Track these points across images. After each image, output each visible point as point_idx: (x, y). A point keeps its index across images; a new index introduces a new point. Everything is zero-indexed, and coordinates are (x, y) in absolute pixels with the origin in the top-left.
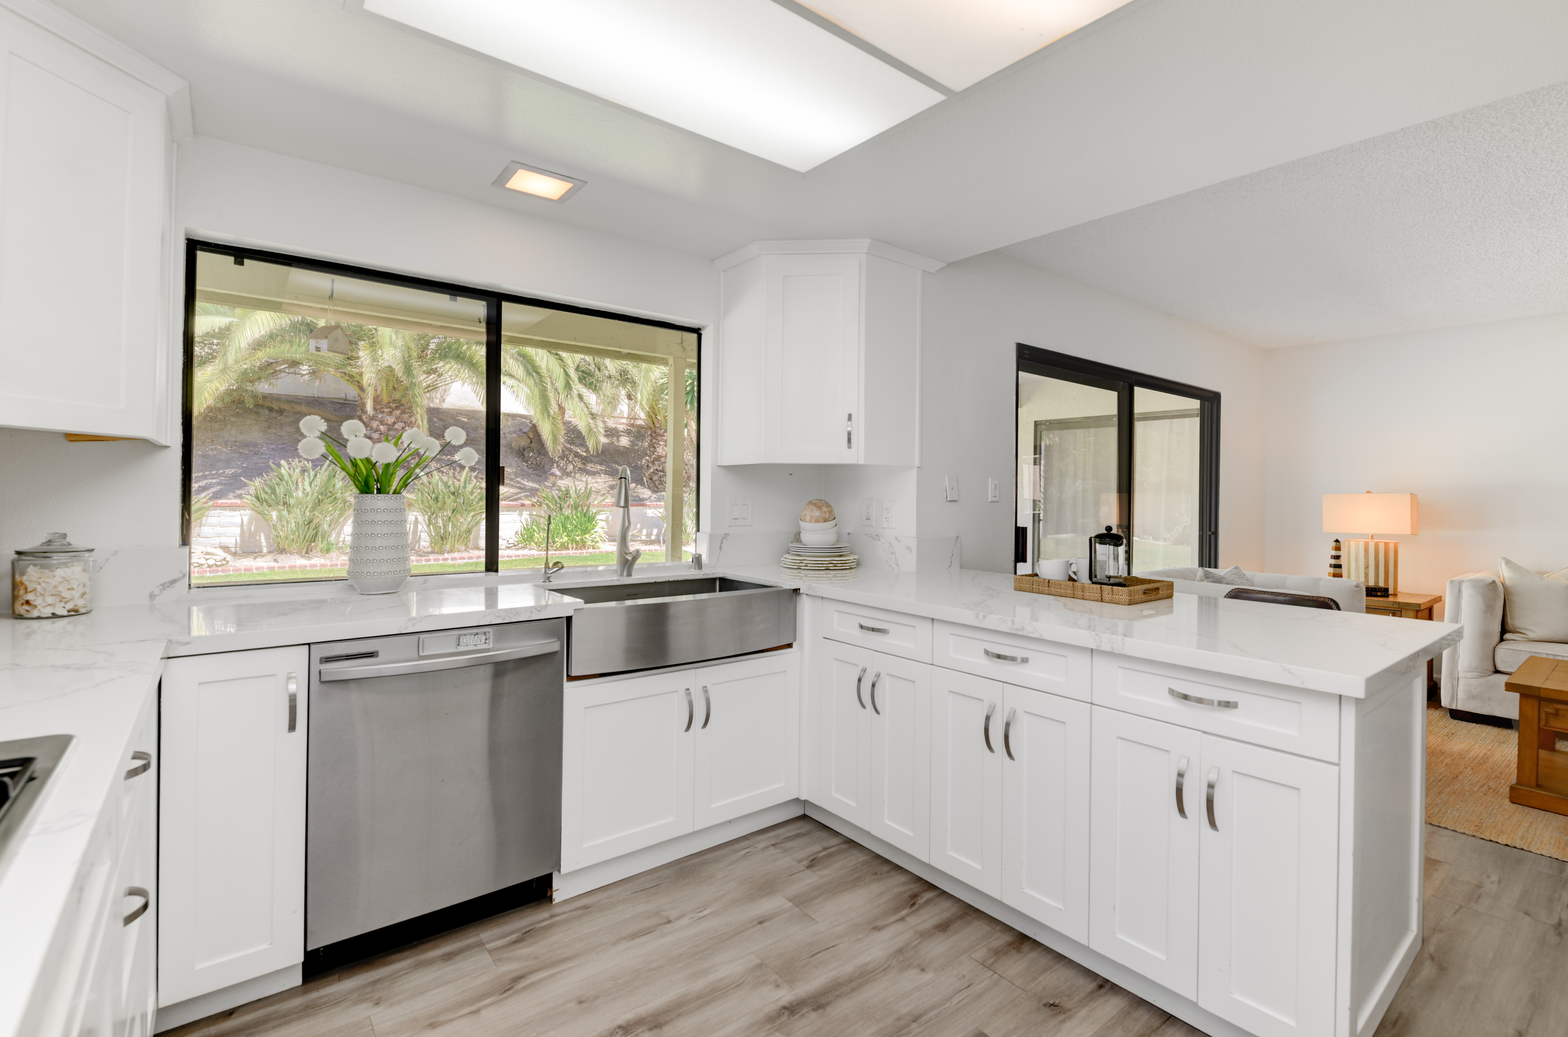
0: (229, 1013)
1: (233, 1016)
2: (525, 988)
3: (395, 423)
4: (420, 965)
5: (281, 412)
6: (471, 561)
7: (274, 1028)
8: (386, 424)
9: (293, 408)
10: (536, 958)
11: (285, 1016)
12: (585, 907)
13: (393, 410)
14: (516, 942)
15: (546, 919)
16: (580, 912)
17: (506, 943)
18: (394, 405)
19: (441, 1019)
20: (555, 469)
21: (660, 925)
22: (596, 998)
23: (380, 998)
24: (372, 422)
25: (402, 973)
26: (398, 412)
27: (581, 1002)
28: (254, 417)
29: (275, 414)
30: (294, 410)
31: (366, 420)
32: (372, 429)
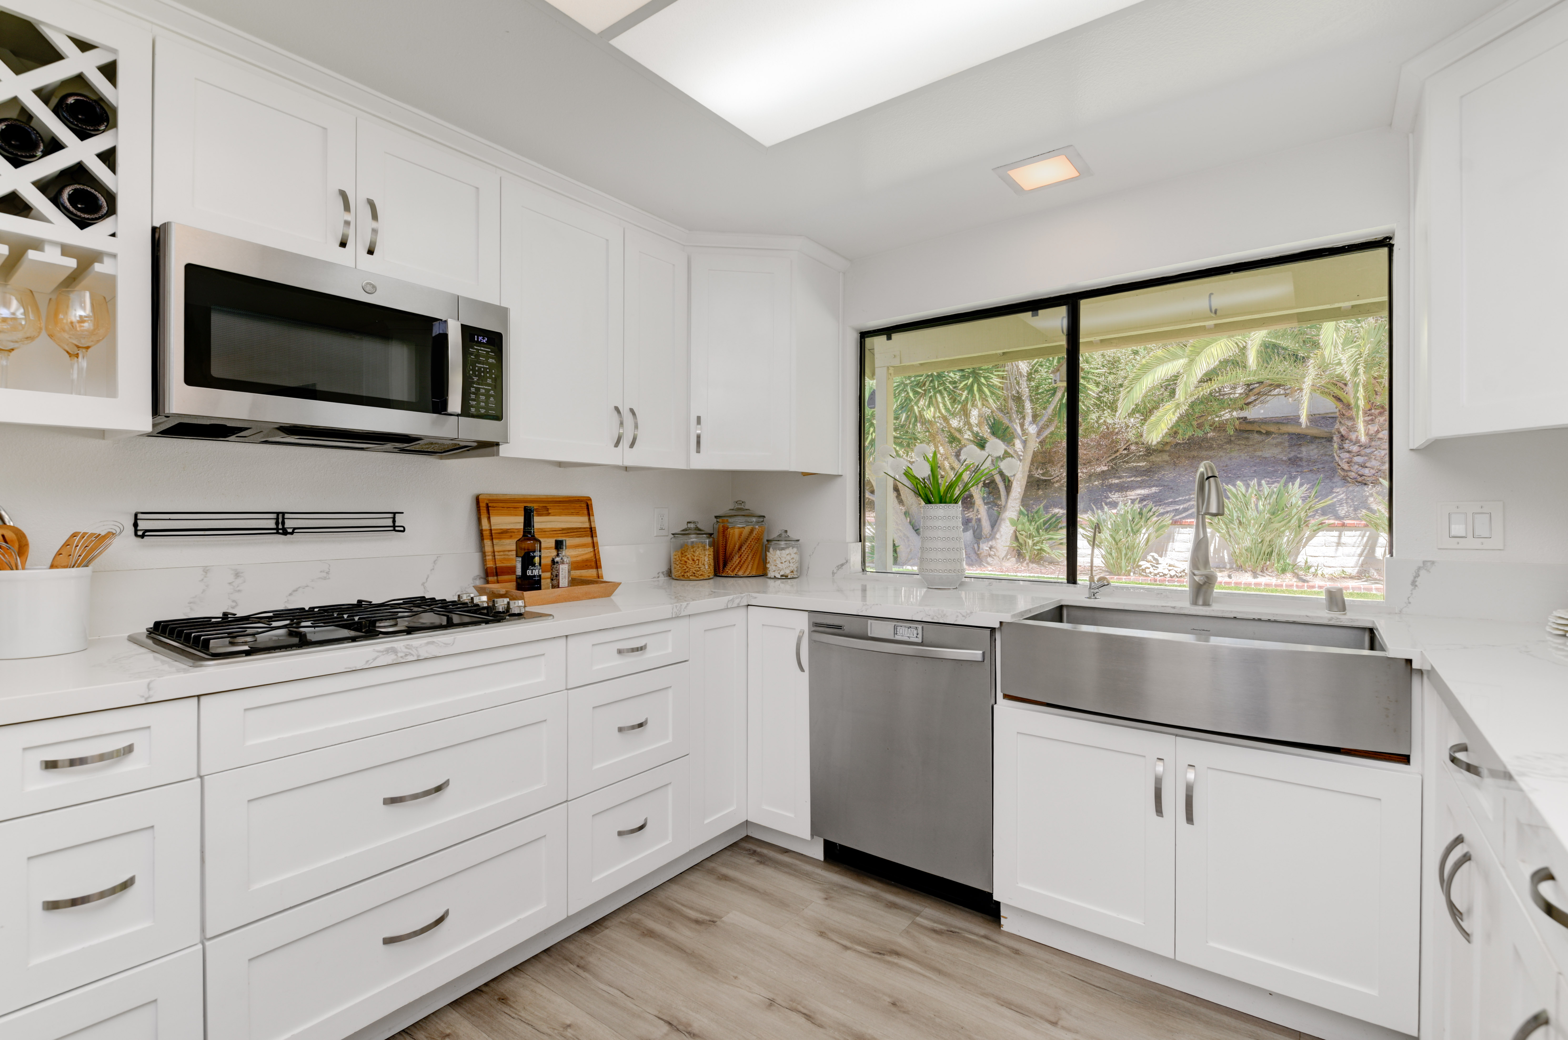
0: (786, 851)
1: (785, 854)
2: (889, 962)
4: (875, 898)
5: (1268, 433)
7: (785, 872)
9: (1280, 429)
10: (926, 952)
11: (796, 871)
12: (1017, 952)
14: (935, 931)
15: (977, 935)
16: (1008, 951)
17: (929, 926)
19: (831, 935)
21: (1042, 1017)
22: (906, 1012)
23: (831, 897)
24: (1351, 433)
25: (860, 893)
27: (894, 1004)
28: (1243, 443)
29: (1263, 437)
30: (1280, 431)
31: (1343, 433)
32: (1351, 441)
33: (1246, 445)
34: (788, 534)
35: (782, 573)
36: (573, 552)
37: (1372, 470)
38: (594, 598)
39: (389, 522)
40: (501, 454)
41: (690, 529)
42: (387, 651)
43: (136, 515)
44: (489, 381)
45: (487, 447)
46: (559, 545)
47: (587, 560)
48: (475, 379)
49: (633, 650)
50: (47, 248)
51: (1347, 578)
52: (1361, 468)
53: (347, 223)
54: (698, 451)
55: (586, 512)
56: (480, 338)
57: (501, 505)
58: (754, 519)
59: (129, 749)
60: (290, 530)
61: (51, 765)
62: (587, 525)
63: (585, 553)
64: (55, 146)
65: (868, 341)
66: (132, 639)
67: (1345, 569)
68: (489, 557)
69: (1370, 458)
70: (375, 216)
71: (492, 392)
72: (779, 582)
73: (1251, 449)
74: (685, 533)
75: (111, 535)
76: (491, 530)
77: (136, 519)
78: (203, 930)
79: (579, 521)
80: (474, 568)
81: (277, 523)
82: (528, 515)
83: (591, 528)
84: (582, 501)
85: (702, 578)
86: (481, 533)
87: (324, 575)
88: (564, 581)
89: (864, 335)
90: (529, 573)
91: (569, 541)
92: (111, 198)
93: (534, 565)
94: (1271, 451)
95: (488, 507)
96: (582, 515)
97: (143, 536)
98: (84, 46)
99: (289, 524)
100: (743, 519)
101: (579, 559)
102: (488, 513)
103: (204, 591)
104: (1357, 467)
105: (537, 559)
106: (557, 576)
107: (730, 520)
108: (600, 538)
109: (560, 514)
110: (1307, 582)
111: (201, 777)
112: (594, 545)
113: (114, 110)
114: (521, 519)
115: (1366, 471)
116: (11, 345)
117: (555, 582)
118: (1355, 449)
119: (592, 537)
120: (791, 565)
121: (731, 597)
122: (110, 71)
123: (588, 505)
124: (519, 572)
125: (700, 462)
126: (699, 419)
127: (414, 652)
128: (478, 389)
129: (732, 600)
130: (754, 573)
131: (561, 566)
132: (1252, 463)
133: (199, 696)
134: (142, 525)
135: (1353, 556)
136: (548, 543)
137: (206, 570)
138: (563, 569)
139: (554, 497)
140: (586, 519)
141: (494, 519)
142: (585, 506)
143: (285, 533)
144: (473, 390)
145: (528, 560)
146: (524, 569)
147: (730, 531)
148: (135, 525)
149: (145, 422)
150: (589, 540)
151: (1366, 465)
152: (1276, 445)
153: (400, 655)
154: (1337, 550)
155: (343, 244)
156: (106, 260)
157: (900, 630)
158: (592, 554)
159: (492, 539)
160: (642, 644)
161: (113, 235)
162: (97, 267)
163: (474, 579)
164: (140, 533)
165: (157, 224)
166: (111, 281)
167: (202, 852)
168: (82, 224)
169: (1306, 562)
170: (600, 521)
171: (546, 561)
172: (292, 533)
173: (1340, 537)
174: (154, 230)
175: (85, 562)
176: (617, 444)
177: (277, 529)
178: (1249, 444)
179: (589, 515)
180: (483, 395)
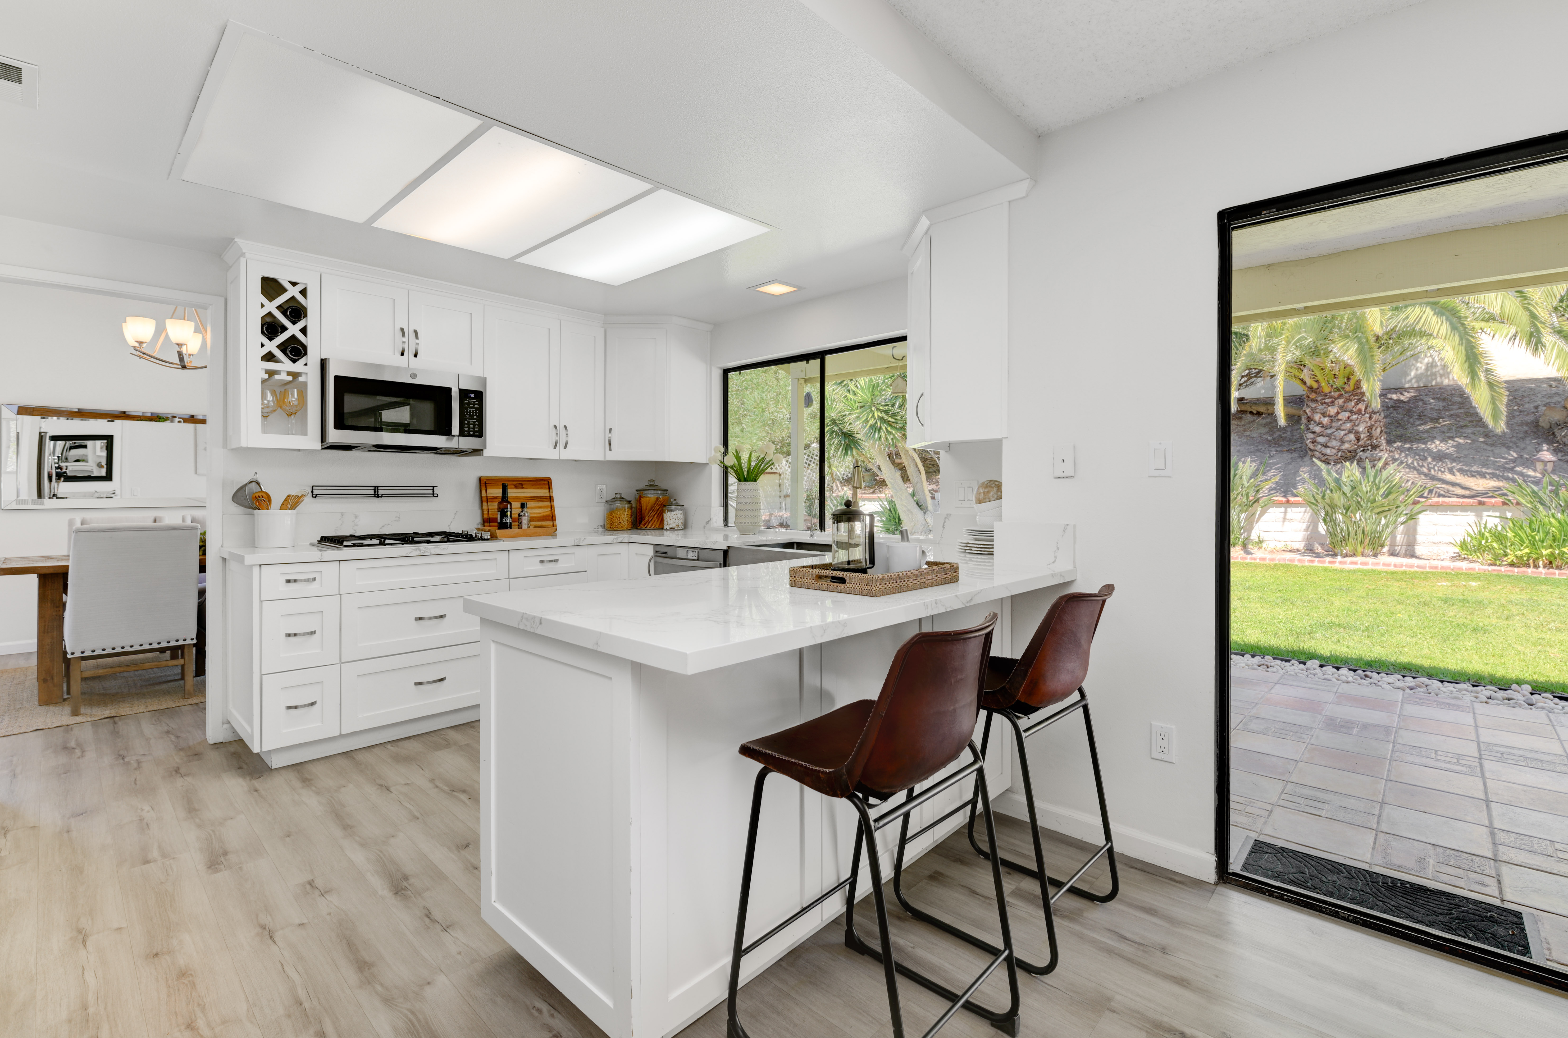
3: (1338, 413)
5: (1259, 414)
6: (1365, 567)
8: (1329, 416)
9: (1268, 409)
13: (1335, 399)
18: (1336, 394)
20: (1545, 453)
24: (1315, 415)
26: (1341, 401)
28: (1236, 423)
29: (1255, 417)
30: (1269, 411)
31: (1309, 414)
32: (1315, 422)
33: (1237, 425)
34: (677, 501)
35: (671, 526)
36: (535, 510)
37: (1333, 450)
38: (540, 536)
39: (431, 492)
40: (484, 455)
41: (617, 498)
42: (416, 549)
43: (313, 487)
44: (475, 417)
45: (477, 452)
46: (523, 506)
47: (546, 516)
48: (468, 416)
49: (551, 561)
50: (282, 373)
51: (1287, 551)
52: (1323, 448)
53: (404, 342)
54: (610, 449)
55: (547, 487)
56: (470, 395)
57: (494, 482)
58: (659, 492)
59: (314, 579)
60: (380, 495)
61: (288, 581)
62: (548, 495)
63: (546, 511)
64: (284, 329)
65: (730, 375)
66: (312, 545)
67: (1287, 543)
68: (485, 512)
69: (1330, 438)
70: (417, 337)
71: (477, 423)
72: (669, 532)
73: (1241, 429)
74: (614, 500)
75: (303, 496)
76: (487, 497)
77: (313, 489)
78: (340, 659)
79: (543, 492)
80: (478, 519)
81: (375, 492)
82: (504, 488)
83: (550, 497)
84: (545, 480)
85: (622, 529)
86: (481, 497)
87: (397, 519)
88: (525, 526)
89: (726, 372)
90: (504, 521)
91: (530, 504)
92: (305, 347)
93: (507, 516)
94: (1259, 431)
95: (486, 483)
96: (545, 488)
97: (315, 497)
98: (294, 284)
99: (380, 492)
100: (652, 492)
101: (541, 515)
102: (486, 487)
103: (341, 524)
104: (1320, 446)
105: (509, 513)
106: (521, 523)
107: (646, 492)
108: (557, 502)
109: (530, 488)
110: (1252, 554)
111: (340, 595)
112: (552, 507)
113: (305, 309)
114: (500, 491)
115: (1328, 451)
116: (267, 415)
117: (520, 527)
118: (1318, 429)
119: (551, 502)
120: (677, 521)
121: (616, 537)
122: (304, 292)
123: (549, 483)
124: (499, 521)
125: (612, 456)
126: (610, 430)
127: (429, 551)
128: (469, 422)
129: (617, 538)
130: (657, 527)
131: (523, 518)
132: (1239, 443)
133: (340, 561)
134: (315, 492)
135: (1300, 531)
136: (516, 505)
137: (342, 514)
138: (525, 520)
139: (527, 478)
140: (547, 491)
141: (489, 491)
142: (547, 483)
143: (378, 497)
144: (466, 422)
145: (503, 514)
146: (501, 519)
147: (643, 499)
148: (312, 492)
149: (318, 445)
150: (548, 504)
151: (1328, 445)
152: (1265, 426)
153: (422, 551)
154: (1283, 524)
155: (402, 354)
156: (304, 376)
157: (690, 553)
158: (550, 512)
159: (487, 502)
160: (556, 558)
161: (306, 365)
162: (300, 379)
163: (478, 524)
164: (314, 496)
165: (323, 358)
166: (305, 384)
167: (340, 627)
168: (294, 361)
169: (1259, 537)
170: (556, 492)
171: (515, 516)
172: (381, 497)
173: (1285, 513)
174: (322, 360)
175: (294, 507)
176: (555, 448)
177: (375, 495)
178: (1241, 424)
179: (549, 489)
180: (471, 424)
